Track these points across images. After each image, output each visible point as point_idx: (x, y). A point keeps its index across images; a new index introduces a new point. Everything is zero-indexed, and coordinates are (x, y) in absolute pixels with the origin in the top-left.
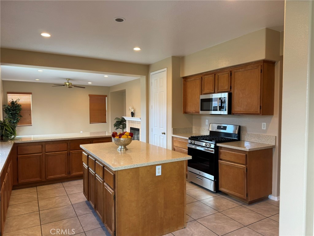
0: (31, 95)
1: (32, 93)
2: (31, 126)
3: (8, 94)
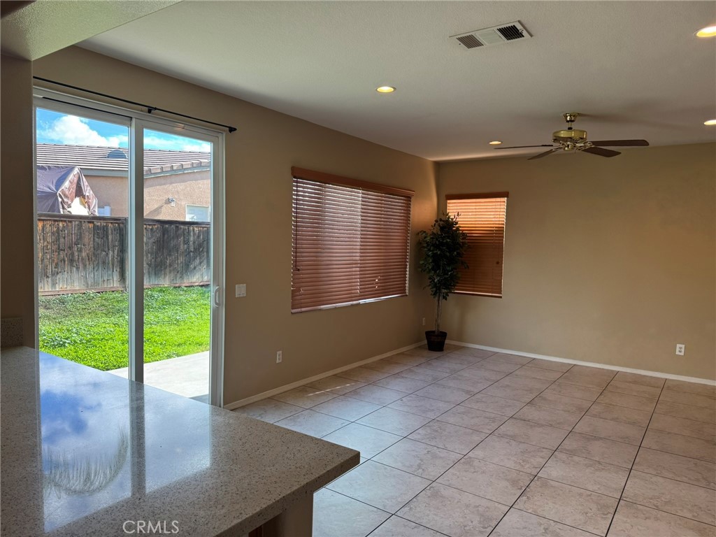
0: (505, 199)
1: (508, 193)
2: (501, 297)
3: (448, 201)
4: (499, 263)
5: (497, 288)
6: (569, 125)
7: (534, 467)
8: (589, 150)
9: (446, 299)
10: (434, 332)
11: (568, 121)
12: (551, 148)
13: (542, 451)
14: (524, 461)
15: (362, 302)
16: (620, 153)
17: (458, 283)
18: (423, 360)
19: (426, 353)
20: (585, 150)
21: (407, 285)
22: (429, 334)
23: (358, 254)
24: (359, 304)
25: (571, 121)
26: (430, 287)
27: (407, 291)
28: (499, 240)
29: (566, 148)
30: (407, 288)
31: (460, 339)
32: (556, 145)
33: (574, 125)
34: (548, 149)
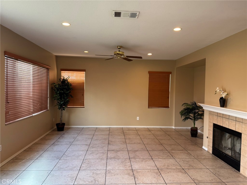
0: (85, 72)
1: (85, 70)
2: (84, 107)
3: (62, 72)
4: (83, 95)
5: (82, 104)
6: (119, 50)
7: (129, 167)
8: (125, 59)
9: (64, 110)
10: (59, 123)
11: (119, 48)
12: (113, 57)
13: (127, 160)
14: (125, 166)
15: (34, 115)
16: (132, 60)
17: (68, 103)
18: (59, 136)
19: (57, 132)
20: (123, 59)
21: (48, 106)
22: (58, 125)
23: (32, 94)
24: (33, 116)
25: (120, 49)
26: (58, 106)
27: (48, 108)
28: (83, 87)
29: (118, 57)
30: (48, 107)
31: (69, 125)
32: (115, 56)
33: (120, 50)
34: (112, 57)
